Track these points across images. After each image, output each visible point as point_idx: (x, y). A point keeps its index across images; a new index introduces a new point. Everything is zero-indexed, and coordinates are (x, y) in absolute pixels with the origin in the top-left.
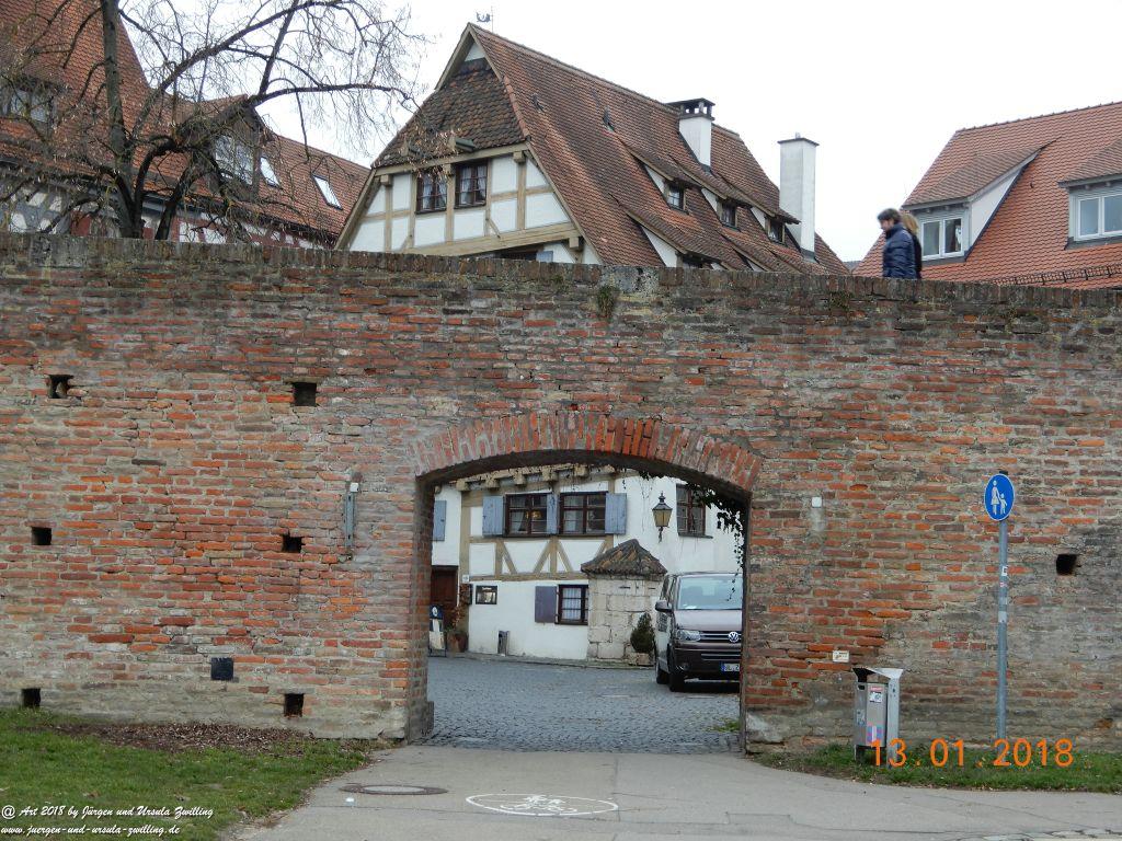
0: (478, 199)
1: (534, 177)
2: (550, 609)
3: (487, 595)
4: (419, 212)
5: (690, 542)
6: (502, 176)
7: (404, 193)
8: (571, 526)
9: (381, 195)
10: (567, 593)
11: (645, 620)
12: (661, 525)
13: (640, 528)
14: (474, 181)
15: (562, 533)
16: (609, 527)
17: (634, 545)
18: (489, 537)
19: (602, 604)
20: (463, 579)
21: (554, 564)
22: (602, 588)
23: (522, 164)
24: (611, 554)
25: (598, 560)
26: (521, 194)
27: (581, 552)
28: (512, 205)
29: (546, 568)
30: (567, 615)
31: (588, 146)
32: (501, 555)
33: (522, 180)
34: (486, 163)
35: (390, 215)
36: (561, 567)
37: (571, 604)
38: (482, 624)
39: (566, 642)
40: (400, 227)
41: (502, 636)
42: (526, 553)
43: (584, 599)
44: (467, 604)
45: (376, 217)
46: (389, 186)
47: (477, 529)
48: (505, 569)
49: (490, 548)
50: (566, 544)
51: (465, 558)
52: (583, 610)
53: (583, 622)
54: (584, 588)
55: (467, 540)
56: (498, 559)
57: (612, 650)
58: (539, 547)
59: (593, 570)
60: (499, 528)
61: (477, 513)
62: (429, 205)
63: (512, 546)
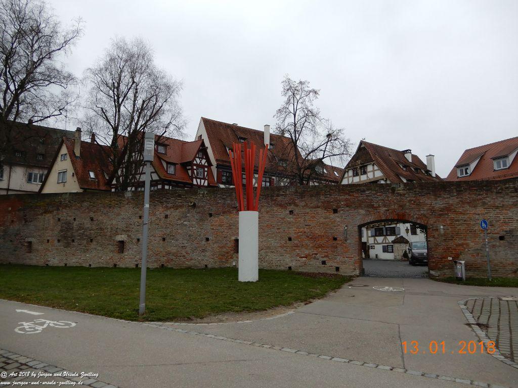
0: (365, 173)
1: (376, 168)
2: (385, 250)
3: (373, 247)
4: (354, 176)
5: (414, 236)
6: (370, 168)
7: (351, 173)
8: (389, 234)
9: (346, 173)
10: (389, 247)
11: (406, 251)
12: (407, 232)
13: (403, 233)
14: (364, 170)
15: (387, 235)
16: (396, 234)
17: (402, 237)
18: (372, 236)
19: (396, 248)
20: (368, 244)
21: (386, 241)
22: (396, 246)
23: (373, 165)
24: (397, 239)
25: (395, 240)
26: (374, 171)
27: (391, 238)
28: (372, 173)
29: (384, 242)
30: (389, 251)
31: (386, 161)
32: (375, 239)
33: (373, 168)
34: (366, 166)
35: (348, 177)
36: (387, 241)
37: (390, 249)
38: (372, 253)
39: (389, 256)
40: (351, 179)
41: (377, 255)
42: (380, 239)
43: (392, 248)
44: (369, 249)
45: (346, 178)
46: (348, 172)
47: (370, 235)
48: (376, 242)
49: (373, 238)
50: (388, 237)
51: (368, 240)
52: (393, 250)
53: (393, 252)
54: (392, 245)
55: (368, 237)
56: (374, 240)
57: (399, 257)
58: (382, 238)
59: (394, 242)
60: (374, 235)
61: (369, 232)
62: (356, 174)
63: (376, 238)
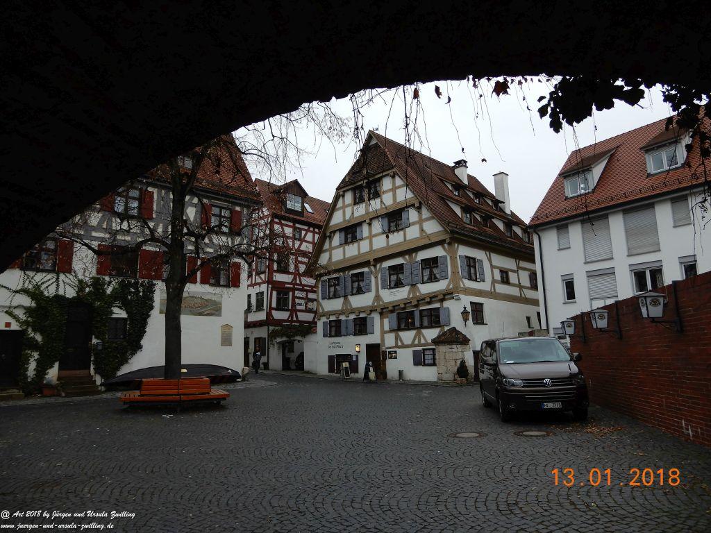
0: (377, 195)
1: (399, 181)
2: (419, 360)
3: (393, 355)
4: (355, 203)
5: (478, 327)
6: (387, 184)
7: (349, 198)
8: (426, 323)
9: (341, 198)
10: (426, 352)
11: (463, 363)
12: (466, 319)
13: (456, 322)
14: (375, 187)
15: (422, 327)
16: (442, 322)
17: (454, 329)
18: (391, 331)
19: (442, 357)
20: (383, 349)
21: (420, 340)
22: (442, 349)
23: (393, 177)
24: (444, 334)
25: (439, 337)
26: (394, 189)
27: (431, 334)
28: (391, 194)
29: (416, 342)
30: (427, 362)
31: (420, 172)
32: (397, 338)
33: (394, 183)
34: (379, 180)
35: (344, 207)
36: (423, 341)
37: (429, 357)
38: (392, 367)
39: (427, 374)
40: (348, 211)
41: (401, 373)
42: (408, 336)
43: (434, 355)
44: (385, 359)
45: (339, 209)
46: (343, 196)
47: (387, 328)
48: (400, 344)
49: (392, 335)
50: (425, 331)
51: (383, 340)
52: (434, 359)
53: (434, 364)
54: (433, 350)
55: (383, 332)
56: (396, 339)
57: (448, 377)
58: (412, 333)
59: (437, 342)
60: (395, 327)
61: (386, 321)
62: (358, 201)
63: (401, 334)
